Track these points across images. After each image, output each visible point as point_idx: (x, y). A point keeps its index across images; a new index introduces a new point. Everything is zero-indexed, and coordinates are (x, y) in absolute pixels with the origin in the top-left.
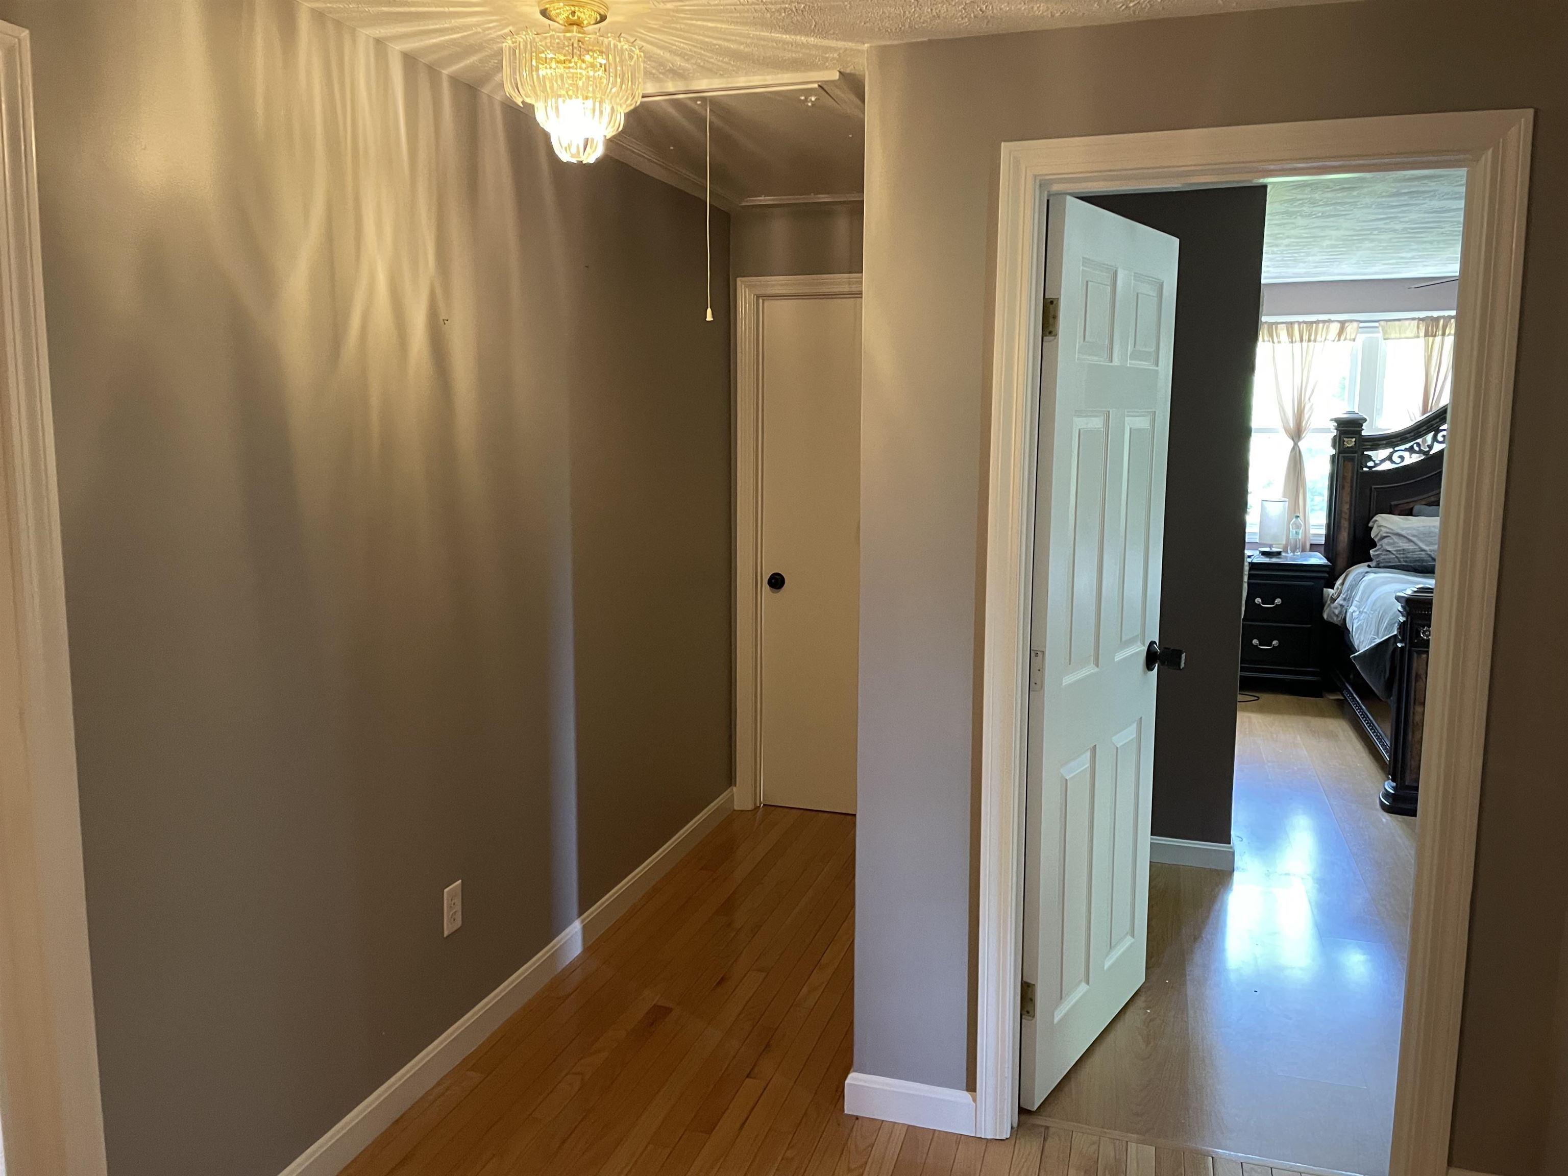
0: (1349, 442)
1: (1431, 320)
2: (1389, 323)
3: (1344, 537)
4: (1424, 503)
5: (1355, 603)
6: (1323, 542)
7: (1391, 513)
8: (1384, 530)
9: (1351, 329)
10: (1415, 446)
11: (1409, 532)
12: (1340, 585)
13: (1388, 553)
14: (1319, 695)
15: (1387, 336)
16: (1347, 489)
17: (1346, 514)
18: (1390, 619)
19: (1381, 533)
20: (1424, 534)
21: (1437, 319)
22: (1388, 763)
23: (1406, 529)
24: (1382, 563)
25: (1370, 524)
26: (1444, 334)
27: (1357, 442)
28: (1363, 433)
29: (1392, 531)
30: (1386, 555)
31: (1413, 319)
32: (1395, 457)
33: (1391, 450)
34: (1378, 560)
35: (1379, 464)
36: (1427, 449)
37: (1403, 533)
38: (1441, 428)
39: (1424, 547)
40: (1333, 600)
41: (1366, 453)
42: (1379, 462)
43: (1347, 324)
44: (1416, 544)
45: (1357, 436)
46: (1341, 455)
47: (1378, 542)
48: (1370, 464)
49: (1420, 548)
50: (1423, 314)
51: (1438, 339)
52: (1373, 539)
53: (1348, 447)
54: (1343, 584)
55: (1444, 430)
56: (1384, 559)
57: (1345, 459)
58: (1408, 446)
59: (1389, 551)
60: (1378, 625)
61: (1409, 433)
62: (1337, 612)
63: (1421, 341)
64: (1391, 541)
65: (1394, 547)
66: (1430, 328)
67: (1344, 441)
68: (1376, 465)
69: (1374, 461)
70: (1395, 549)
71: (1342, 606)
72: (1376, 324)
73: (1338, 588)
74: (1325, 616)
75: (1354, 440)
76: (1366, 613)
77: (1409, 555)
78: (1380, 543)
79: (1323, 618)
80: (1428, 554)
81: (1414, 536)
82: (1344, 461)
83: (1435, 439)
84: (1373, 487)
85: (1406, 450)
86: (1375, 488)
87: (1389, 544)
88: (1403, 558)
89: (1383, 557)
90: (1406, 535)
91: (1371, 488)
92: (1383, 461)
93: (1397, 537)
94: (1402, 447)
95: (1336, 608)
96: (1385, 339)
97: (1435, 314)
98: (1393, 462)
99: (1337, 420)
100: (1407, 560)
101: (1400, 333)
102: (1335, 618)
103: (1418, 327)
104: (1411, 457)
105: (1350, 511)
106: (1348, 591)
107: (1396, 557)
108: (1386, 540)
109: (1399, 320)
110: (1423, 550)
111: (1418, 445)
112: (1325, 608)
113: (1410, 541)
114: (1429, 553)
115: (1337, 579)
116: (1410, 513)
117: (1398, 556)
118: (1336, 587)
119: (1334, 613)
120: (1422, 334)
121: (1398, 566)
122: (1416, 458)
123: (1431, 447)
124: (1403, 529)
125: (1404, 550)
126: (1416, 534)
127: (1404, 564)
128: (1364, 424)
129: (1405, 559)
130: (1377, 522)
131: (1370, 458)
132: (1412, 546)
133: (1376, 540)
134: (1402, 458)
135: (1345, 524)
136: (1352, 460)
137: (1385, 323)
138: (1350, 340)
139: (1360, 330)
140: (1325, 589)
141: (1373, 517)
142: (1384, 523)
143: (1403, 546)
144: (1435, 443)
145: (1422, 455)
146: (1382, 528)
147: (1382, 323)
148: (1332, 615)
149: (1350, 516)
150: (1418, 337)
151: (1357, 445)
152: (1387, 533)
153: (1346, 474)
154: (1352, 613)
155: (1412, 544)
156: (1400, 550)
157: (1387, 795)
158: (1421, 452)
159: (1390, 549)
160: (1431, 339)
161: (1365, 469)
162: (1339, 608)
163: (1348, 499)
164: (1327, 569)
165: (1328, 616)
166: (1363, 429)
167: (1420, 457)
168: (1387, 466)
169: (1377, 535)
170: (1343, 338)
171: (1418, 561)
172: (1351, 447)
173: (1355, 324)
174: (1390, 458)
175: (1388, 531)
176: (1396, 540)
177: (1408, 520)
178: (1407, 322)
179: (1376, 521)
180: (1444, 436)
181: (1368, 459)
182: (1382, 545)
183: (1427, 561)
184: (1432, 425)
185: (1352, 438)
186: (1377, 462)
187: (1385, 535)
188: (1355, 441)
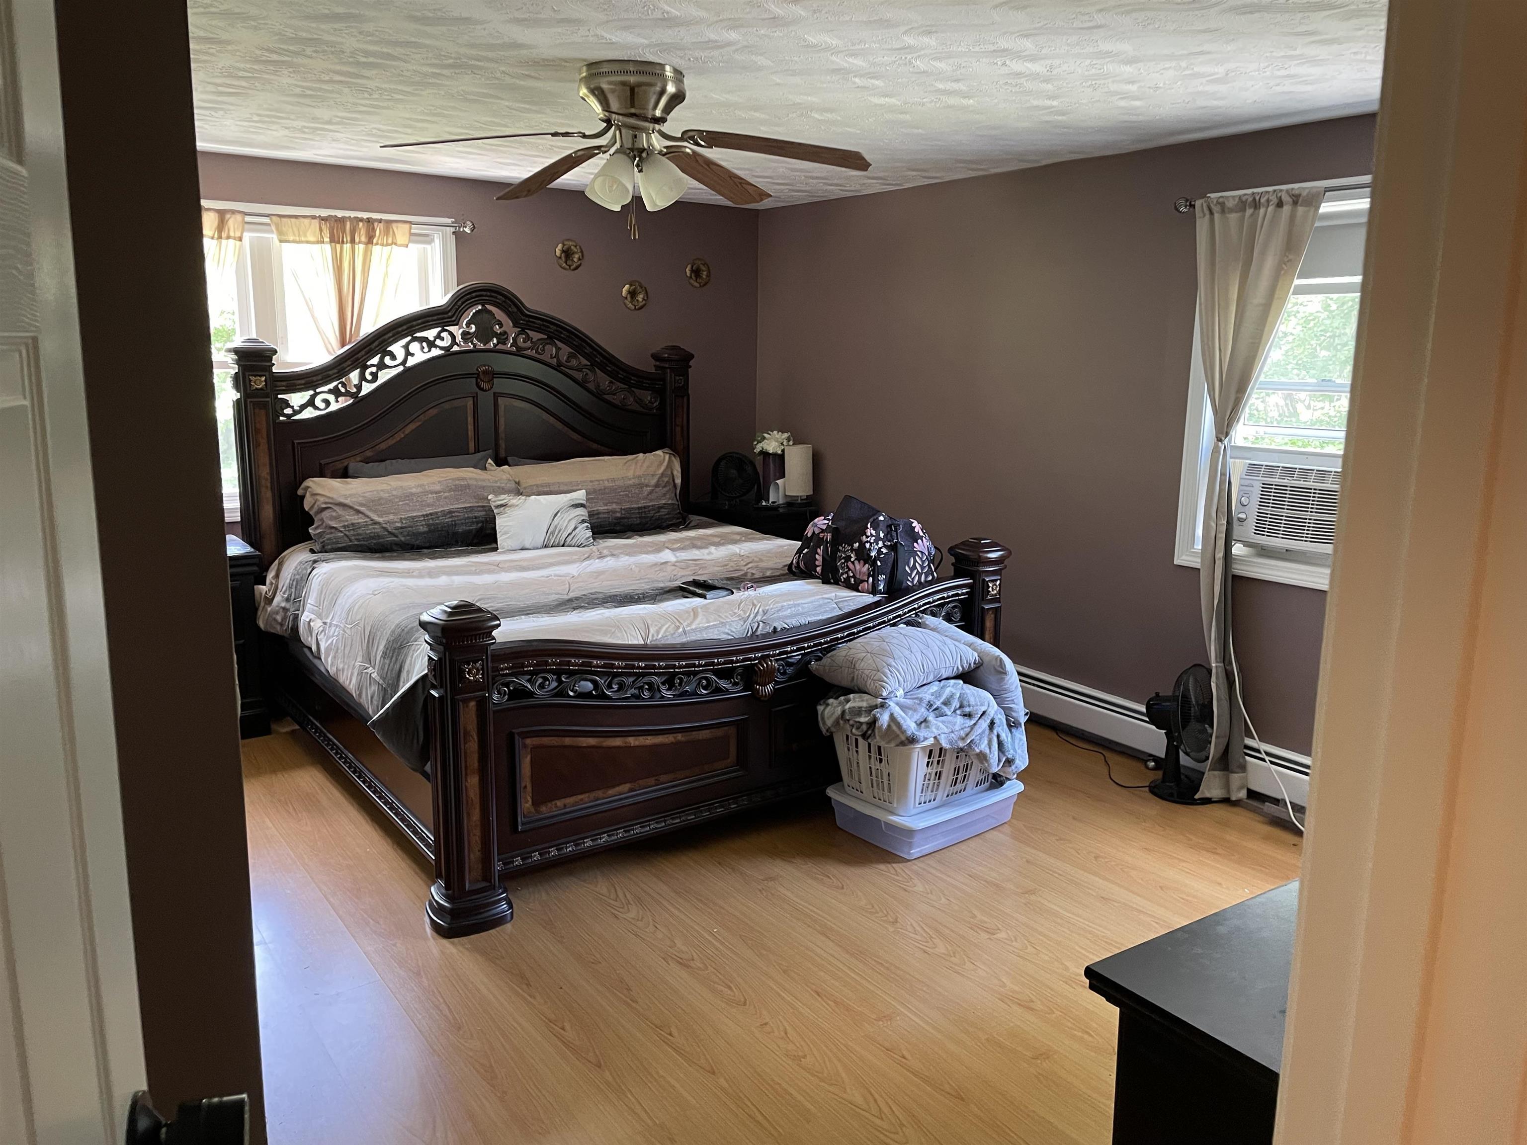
0: (258, 382)
1: (336, 221)
2: (284, 220)
3: (268, 512)
4: (358, 459)
5: (308, 606)
6: (239, 519)
7: (322, 475)
8: (322, 499)
9: (233, 222)
10: (340, 386)
11: (354, 500)
12: (273, 578)
13: (333, 531)
14: (267, 732)
15: (284, 238)
16: (264, 446)
17: (267, 480)
18: (388, 642)
19: (318, 503)
20: (373, 501)
21: (342, 220)
22: (433, 863)
23: (351, 495)
24: (328, 544)
25: (300, 492)
26: (353, 241)
27: (268, 380)
28: (274, 370)
29: (330, 501)
30: (331, 533)
31: (314, 217)
32: (318, 402)
33: (311, 392)
34: (321, 540)
35: (300, 412)
36: (355, 390)
37: (347, 502)
38: (369, 363)
39: (376, 518)
40: (270, 601)
41: (280, 396)
42: (298, 408)
43: (228, 216)
44: (368, 517)
45: (267, 374)
46: (249, 400)
47: (316, 516)
48: (288, 411)
49: (372, 520)
50: (324, 213)
51: (347, 247)
52: (307, 513)
53: (256, 389)
54: (277, 576)
55: (373, 365)
56: (329, 539)
57: (255, 404)
58: (331, 386)
59: (333, 528)
60: (368, 647)
61: (333, 368)
62: (279, 618)
63: (327, 248)
64: (334, 514)
65: (340, 521)
66: (335, 231)
67: (250, 381)
68: (296, 412)
69: (292, 407)
70: (341, 525)
71: (285, 610)
72: (266, 220)
73: (271, 584)
74: (261, 624)
75: (263, 379)
76: (337, 626)
77: (360, 531)
78: (319, 517)
79: (259, 628)
80: (383, 528)
81: (362, 505)
82: (254, 408)
83: (362, 378)
84: (296, 441)
85: (330, 392)
86: (298, 443)
87: (333, 518)
88: (354, 535)
89: (328, 536)
90: (351, 504)
91: (293, 443)
92: (303, 407)
93: (341, 508)
94: (325, 388)
95: (277, 613)
96: (281, 241)
97: (340, 214)
98: (317, 408)
99: (236, 351)
100: (360, 537)
101: (299, 235)
102: (278, 627)
103: (321, 230)
104: (337, 401)
105: (272, 478)
106: (290, 587)
107: (345, 535)
108: (326, 514)
109: (296, 217)
110: (376, 523)
111: (344, 385)
112: (259, 613)
113: (358, 512)
114: (384, 526)
115: (267, 569)
116: (344, 474)
117: (347, 533)
118: (268, 582)
119: (275, 620)
120: (327, 239)
121: (350, 546)
122: (344, 402)
123: (359, 387)
124: (346, 497)
125: (353, 524)
126: (364, 502)
127: (356, 543)
128: (274, 357)
129: (357, 537)
130: (309, 489)
131: (287, 404)
132: (361, 518)
133: (312, 513)
134: (327, 403)
135: (267, 495)
136: (264, 406)
137: (279, 219)
138: (235, 239)
139: (246, 226)
140: (256, 587)
141: (301, 483)
142: (319, 491)
143: (351, 520)
144: (364, 383)
145: (348, 398)
146: (318, 497)
147: (274, 218)
148: (273, 623)
149: (272, 483)
150: (323, 242)
151: (269, 387)
152: (326, 503)
153: (258, 426)
154: (309, 623)
155: (360, 515)
156: (348, 526)
157: (438, 910)
158: (348, 394)
159: (335, 526)
160: (338, 246)
161: (281, 418)
162: (281, 613)
163: (267, 460)
164: (256, 561)
165: (266, 625)
166: (274, 364)
167: (346, 401)
168: (309, 414)
169: (312, 507)
170: (224, 235)
171: (373, 538)
172: (261, 389)
173: (239, 217)
174: (311, 403)
175: (327, 500)
176: (340, 513)
177: (348, 483)
178: (306, 221)
179: (308, 487)
180: (372, 374)
181: (284, 405)
182: (322, 520)
183: (383, 537)
184: (358, 359)
185: (261, 376)
186: (296, 408)
187: (324, 506)
188: (265, 381)
